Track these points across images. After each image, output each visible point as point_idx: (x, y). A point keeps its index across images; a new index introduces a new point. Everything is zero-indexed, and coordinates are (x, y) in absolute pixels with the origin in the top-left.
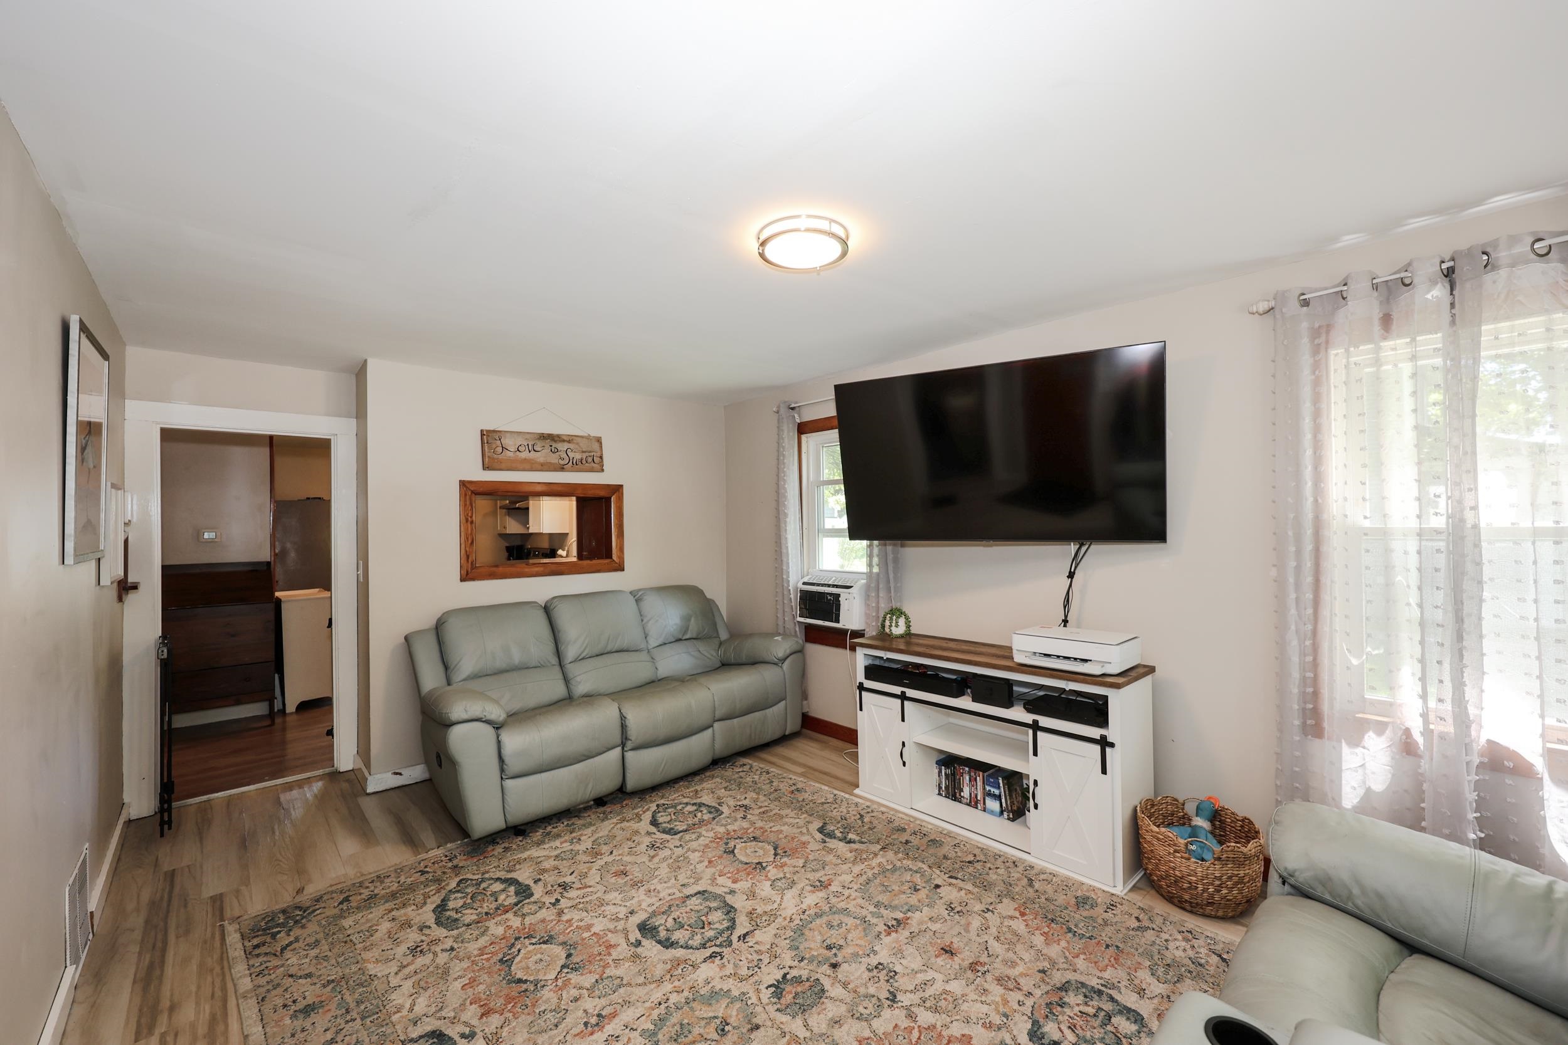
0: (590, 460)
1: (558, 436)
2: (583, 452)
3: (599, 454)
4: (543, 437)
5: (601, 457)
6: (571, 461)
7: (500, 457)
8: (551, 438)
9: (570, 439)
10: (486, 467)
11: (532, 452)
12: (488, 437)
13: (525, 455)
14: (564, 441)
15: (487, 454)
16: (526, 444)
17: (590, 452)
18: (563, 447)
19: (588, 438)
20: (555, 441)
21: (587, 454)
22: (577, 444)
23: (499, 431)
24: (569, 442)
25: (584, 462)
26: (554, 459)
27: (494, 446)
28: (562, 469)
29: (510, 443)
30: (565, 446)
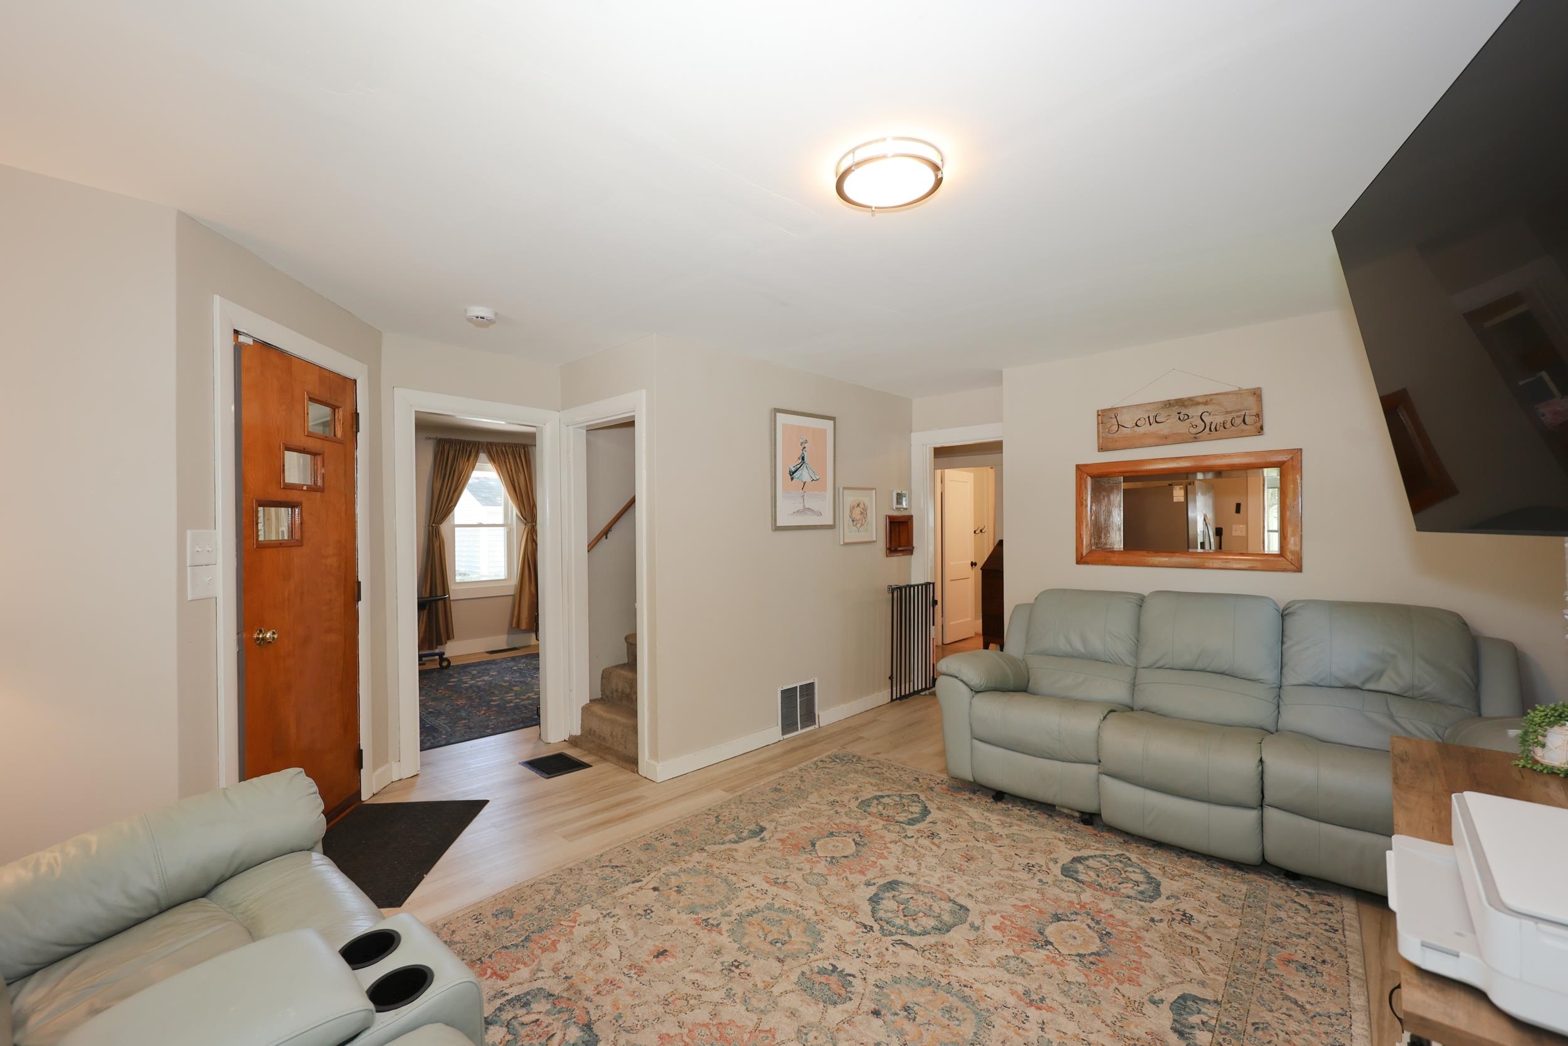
0: (1239, 421)
1: (1190, 399)
2: (1227, 412)
3: (1254, 412)
4: (1169, 404)
5: (1259, 416)
6: (1208, 428)
7: (1116, 435)
8: (1180, 404)
9: (1207, 400)
10: (1102, 449)
11: (1155, 424)
12: (1105, 417)
13: (1145, 428)
14: (1198, 404)
15: (1101, 434)
16: (1146, 417)
17: (1240, 411)
18: (1195, 412)
19: (1238, 393)
20: (1185, 406)
21: (1234, 415)
22: (1219, 404)
23: (1115, 408)
24: (1206, 403)
25: (1228, 425)
26: (1183, 428)
27: (1109, 425)
28: (1195, 438)
29: (1127, 419)
30: (1201, 409)
